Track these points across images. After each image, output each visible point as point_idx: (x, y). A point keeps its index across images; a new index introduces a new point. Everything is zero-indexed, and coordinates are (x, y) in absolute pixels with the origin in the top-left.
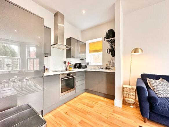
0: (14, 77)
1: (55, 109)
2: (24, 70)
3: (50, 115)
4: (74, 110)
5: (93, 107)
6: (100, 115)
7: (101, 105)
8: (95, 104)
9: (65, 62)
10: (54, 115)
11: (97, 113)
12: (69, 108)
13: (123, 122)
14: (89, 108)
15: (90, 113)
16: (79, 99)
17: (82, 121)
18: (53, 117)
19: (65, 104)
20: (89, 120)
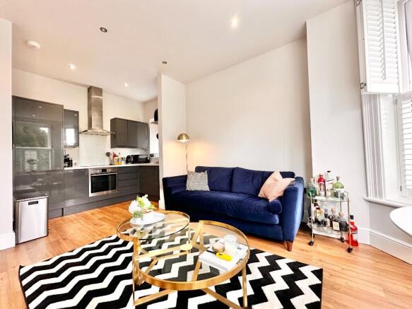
1: (82, 211)
9: (108, 154)
19: (99, 208)
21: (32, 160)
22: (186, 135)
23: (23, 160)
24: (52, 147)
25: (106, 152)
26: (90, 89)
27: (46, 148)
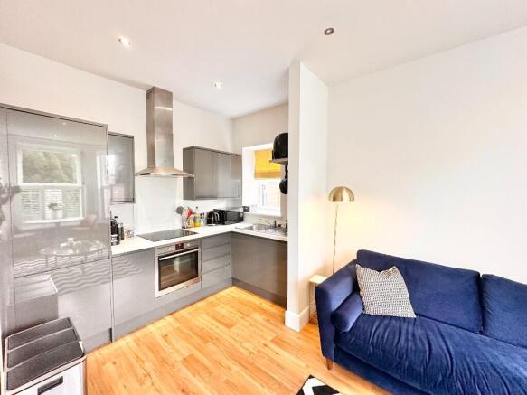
0: (67, 241)
1: (144, 326)
2: (94, 217)
3: (129, 339)
4: (185, 330)
5: (232, 326)
6: (237, 346)
7: (253, 323)
8: (242, 318)
9: (180, 210)
10: (137, 341)
11: (233, 342)
12: (178, 325)
13: (278, 365)
14: (221, 327)
15: (217, 340)
16: (211, 303)
17: (192, 356)
18: (133, 345)
19: (171, 314)
20: (207, 355)
21: (56, 205)
22: (348, 190)
23: (43, 203)
24: (83, 183)
25: (177, 206)
26: (151, 93)
27: (73, 185)
